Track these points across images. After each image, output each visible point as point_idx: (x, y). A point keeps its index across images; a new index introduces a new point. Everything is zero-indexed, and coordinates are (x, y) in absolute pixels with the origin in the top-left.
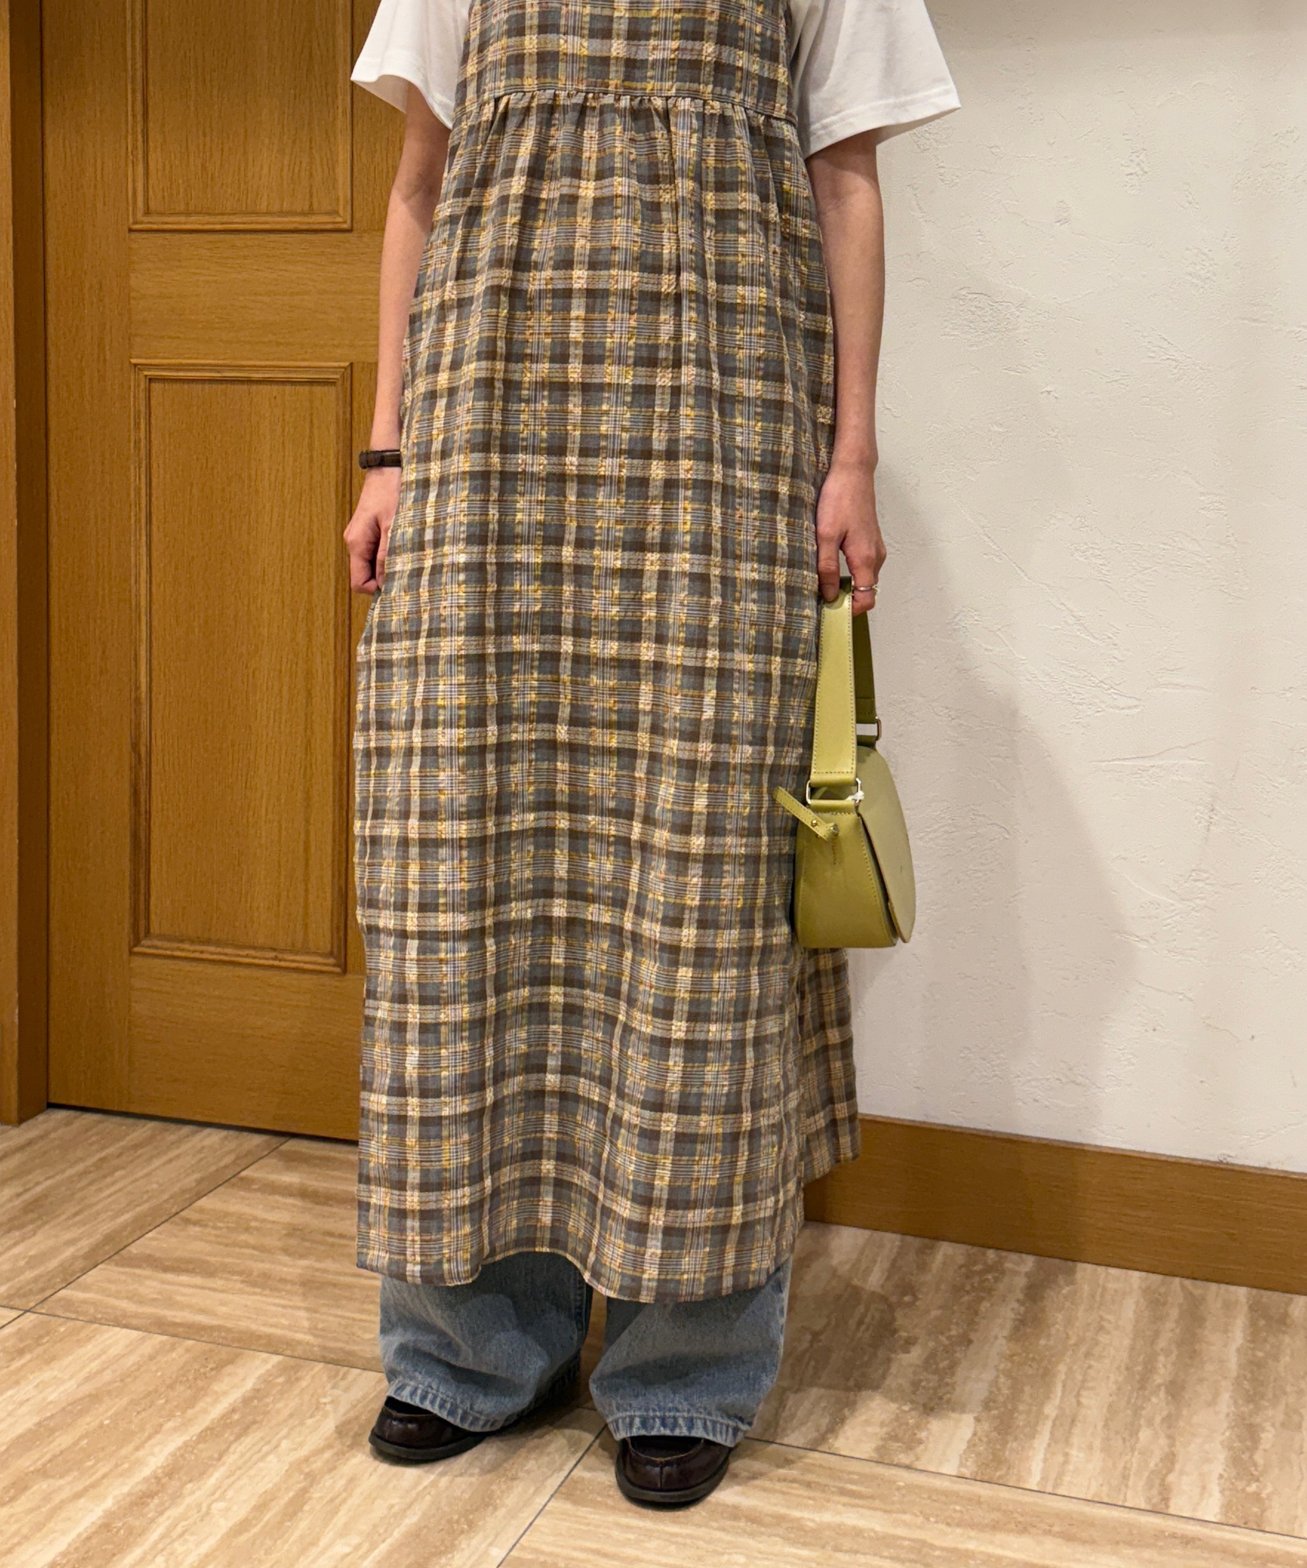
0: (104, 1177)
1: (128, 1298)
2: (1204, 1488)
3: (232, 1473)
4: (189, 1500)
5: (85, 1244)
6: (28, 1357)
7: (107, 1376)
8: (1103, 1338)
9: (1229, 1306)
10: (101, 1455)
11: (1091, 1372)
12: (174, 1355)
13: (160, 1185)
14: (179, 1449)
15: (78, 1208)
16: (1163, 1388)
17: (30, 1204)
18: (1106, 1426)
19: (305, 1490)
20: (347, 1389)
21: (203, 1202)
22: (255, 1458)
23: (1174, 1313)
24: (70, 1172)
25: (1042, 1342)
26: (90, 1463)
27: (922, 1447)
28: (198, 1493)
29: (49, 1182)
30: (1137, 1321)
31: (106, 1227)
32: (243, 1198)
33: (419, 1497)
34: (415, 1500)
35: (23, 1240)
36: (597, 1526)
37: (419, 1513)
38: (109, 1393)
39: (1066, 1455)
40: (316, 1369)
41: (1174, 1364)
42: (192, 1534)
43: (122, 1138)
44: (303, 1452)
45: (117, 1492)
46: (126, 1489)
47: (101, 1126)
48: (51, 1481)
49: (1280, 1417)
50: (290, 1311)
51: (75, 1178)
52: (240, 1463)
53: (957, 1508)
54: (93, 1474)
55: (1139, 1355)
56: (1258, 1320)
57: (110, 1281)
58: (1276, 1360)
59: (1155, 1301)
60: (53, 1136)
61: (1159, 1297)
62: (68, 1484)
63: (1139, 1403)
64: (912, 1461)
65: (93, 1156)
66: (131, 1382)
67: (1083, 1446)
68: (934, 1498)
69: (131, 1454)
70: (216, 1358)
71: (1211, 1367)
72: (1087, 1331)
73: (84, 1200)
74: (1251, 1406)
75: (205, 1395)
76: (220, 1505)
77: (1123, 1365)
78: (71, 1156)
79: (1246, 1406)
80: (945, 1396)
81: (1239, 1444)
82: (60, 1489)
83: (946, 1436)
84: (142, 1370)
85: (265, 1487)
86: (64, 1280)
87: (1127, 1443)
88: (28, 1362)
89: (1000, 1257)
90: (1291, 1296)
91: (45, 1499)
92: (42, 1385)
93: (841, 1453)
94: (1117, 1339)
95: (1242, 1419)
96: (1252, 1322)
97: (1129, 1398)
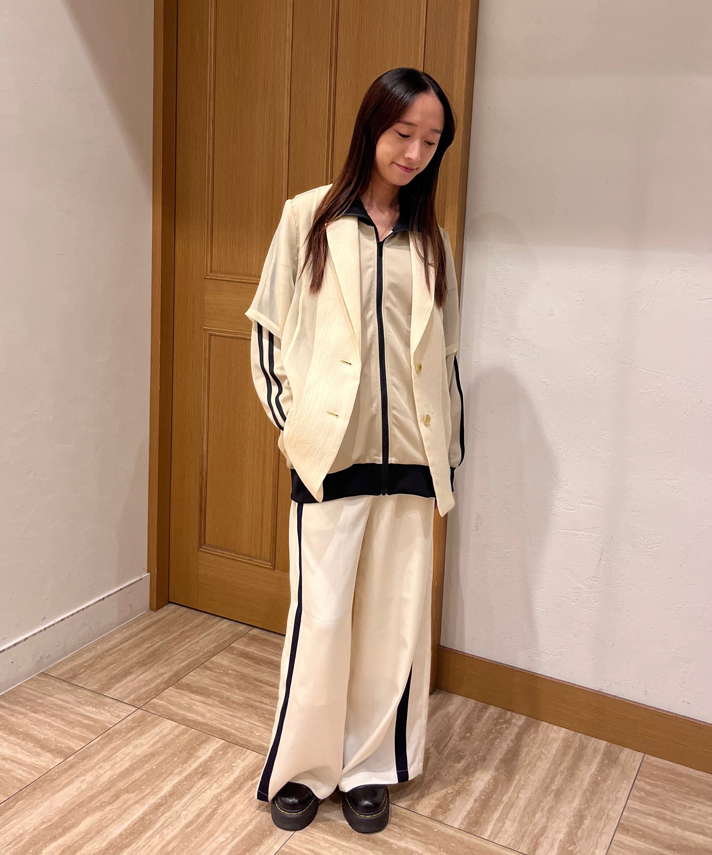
0: (181, 642)
1: (176, 705)
2: (552, 845)
3: (192, 798)
4: (175, 809)
5: (167, 676)
6: (134, 732)
7: (159, 745)
8: (539, 764)
9: (596, 751)
10: (149, 783)
11: (528, 781)
12: (186, 736)
13: (201, 648)
14: (177, 783)
15: (169, 657)
16: (554, 792)
17: (152, 653)
18: (524, 810)
19: (216, 809)
20: (244, 759)
21: (214, 659)
22: (202, 791)
23: (572, 752)
24: (169, 638)
25: (514, 763)
26: (144, 787)
27: (450, 812)
28: (178, 806)
29: (161, 642)
30: (555, 755)
31: (176, 668)
32: (229, 658)
33: (256, 816)
34: (254, 818)
35: (146, 671)
36: (316, 838)
37: (254, 824)
38: (159, 751)
39: (504, 823)
40: (235, 748)
41: (563, 780)
42: (171, 826)
43: (193, 621)
44: (219, 790)
45: (150, 802)
46: (153, 801)
47: (185, 615)
48: (128, 794)
49: (596, 813)
50: (232, 718)
51: (170, 641)
52: (196, 792)
53: (453, 845)
54: (144, 793)
55: (550, 773)
56: (605, 760)
57: (172, 696)
58: (605, 782)
59: (566, 746)
60: (168, 618)
61: (569, 744)
62: (134, 796)
63: (542, 799)
64: (444, 819)
65: (180, 630)
66: (168, 748)
67: (512, 819)
68: (446, 839)
69: (160, 784)
70: (200, 739)
71: (577, 783)
72: (534, 758)
73: (171, 653)
74: (586, 805)
75: (192, 758)
76: (184, 813)
77: (542, 779)
78: (171, 629)
79: (584, 805)
80: (466, 788)
81: (574, 825)
82: (131, 798)
83: (461, 807)
84: (173, 742)
85: (203, 805)
86: (156, 694)
87: (530, 819)
88: (134, 734)
89: (512, 715)
90: (623, 748)
91: (125, 803)
92: (135, 747)
93: (418, 812)
94: (544, 764)
95: (580, 812)
96: (602, 761)
97: (539, 796)
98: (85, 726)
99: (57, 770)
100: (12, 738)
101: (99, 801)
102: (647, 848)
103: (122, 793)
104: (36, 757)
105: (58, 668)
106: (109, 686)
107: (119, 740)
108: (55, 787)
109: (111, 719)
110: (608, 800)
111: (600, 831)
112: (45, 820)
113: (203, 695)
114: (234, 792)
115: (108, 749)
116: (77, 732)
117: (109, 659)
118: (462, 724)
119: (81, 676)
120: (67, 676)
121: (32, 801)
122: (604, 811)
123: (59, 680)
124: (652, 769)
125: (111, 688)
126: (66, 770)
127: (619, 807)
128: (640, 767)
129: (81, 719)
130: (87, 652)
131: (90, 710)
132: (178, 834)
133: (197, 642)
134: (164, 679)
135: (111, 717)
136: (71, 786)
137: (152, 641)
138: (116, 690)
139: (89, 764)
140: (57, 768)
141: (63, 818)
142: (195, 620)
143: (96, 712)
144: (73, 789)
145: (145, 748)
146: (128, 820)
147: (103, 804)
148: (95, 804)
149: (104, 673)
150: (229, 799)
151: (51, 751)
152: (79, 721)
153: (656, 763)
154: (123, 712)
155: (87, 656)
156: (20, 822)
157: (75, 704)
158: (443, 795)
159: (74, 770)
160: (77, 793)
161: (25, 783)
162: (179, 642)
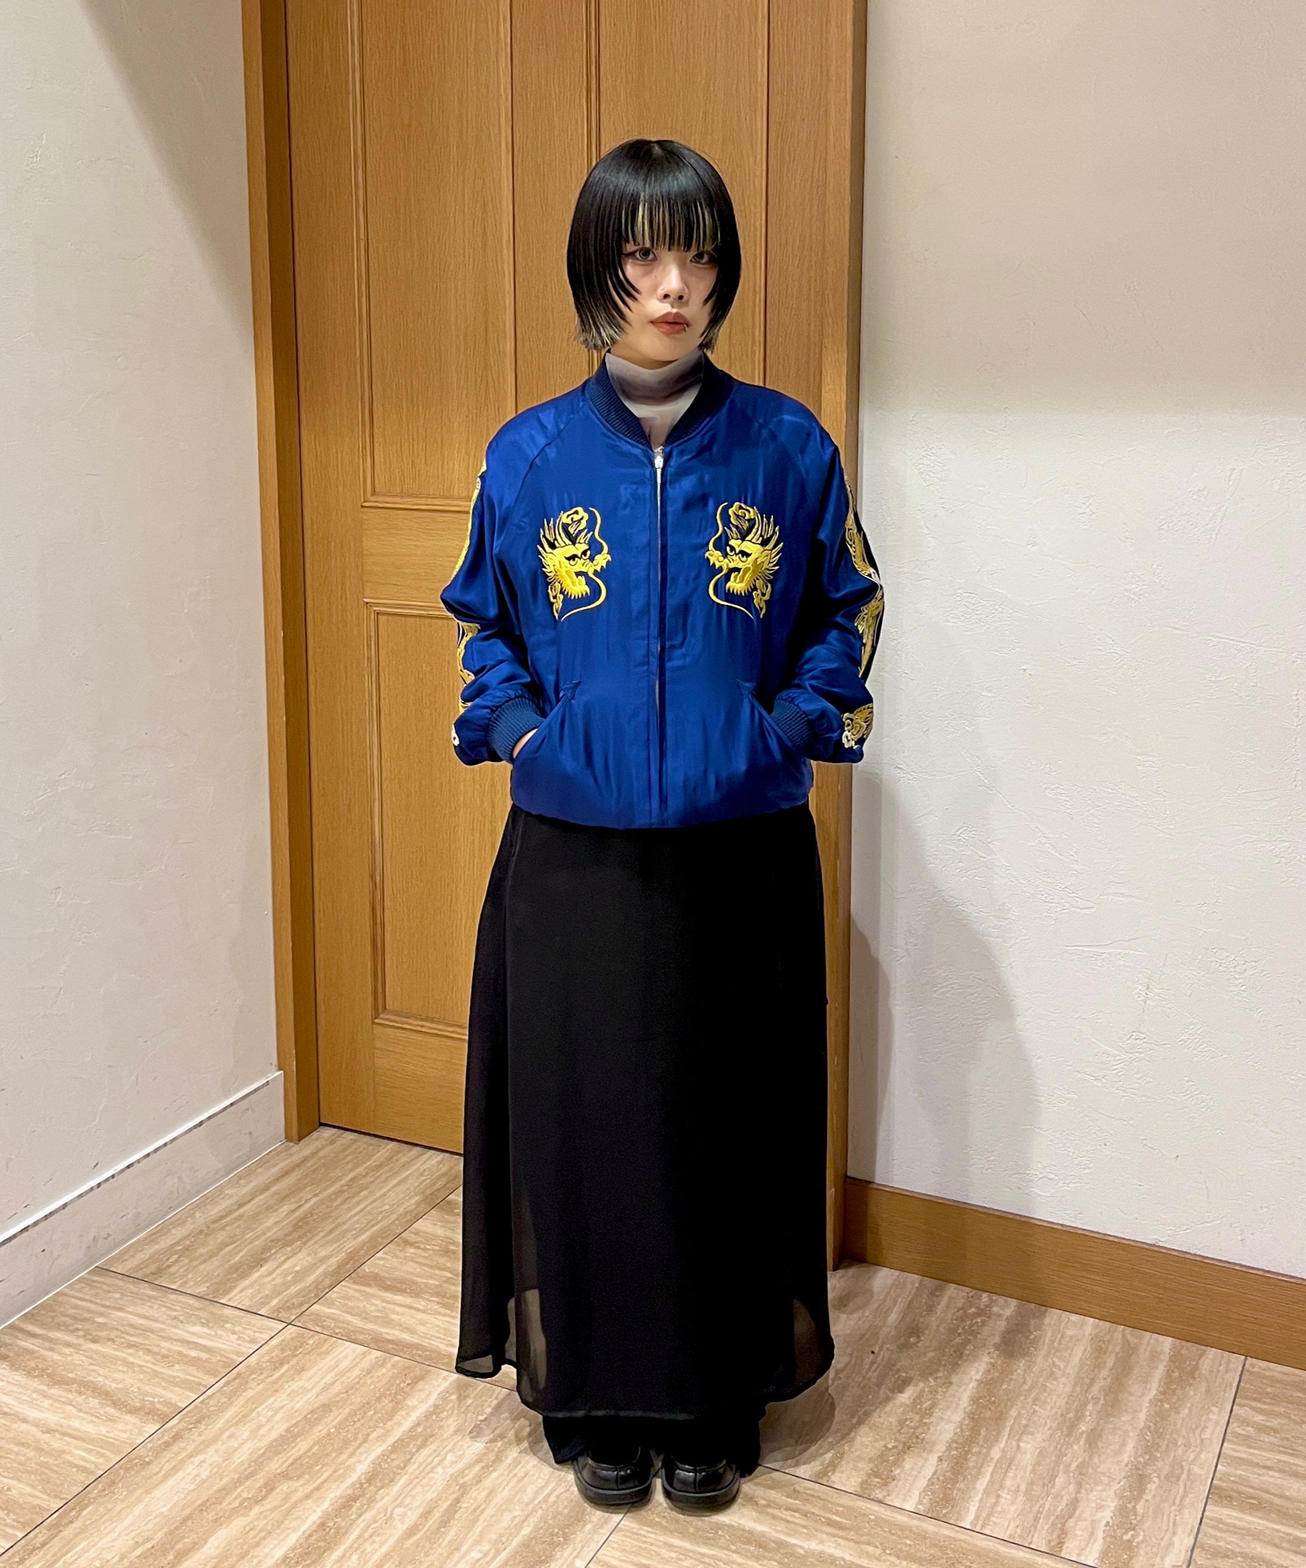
0: (353, 1196)
1: (359, 1315)
2: (1092, 1533)
3: (411, 1483)
4: (380, 1505)
5: (334, 1261)
6: (286, 1367)
7: (337, 1387)
8: (1051, 1385)
9: (1154, 1356)
10: (326, 1460)
11: (1035, 1418)
12: (384, 1370)
13: (392, 1206)
14: (379, 1457)
15: (333, 1225)
16: (1084, 1436)
17: (300, 1221)
18: (1033, 1471)
19: (457, 1501)
21: (420, 1225)
22: (427, 1470)
23: (1110, 1361)
24: (330, 1190)
25: (1005, 1386)
26: (318, 1467)
27: (895, 1482)
28: (387, 1498)
29: (314, 1200)
30: (1080, 1369)
31: (350, 1245)
32: (448, 1222)
33: (534, 1510)
34: (531, 1513)
35: (291, 1256)
36: (652, 1544)
37: (532, 1524)
38: (338, 1401)
39: (998, 1496)
40: (480, 1388)
41: (1099, 1412)
42: (378, 1535)
43: (369, 1158)
44: (460, 1466)
45: (332, 1495)
46: (339, 1493)
47: (355, 1145)
48: (290, 1483)
49: (1167, 1469)
51: (333, 1197)
52: (417, 1472)
53: (908, 1542)
54: (319, 1477)
55: (1074, 1401)
56: (1173, 1372)
57: (349, 1298)
58: (1177, 1413)
59: (1099, 1351)
60: (321, 1154)
61: (1103, 1346)
62: (302, 1485)
63: (1063, 1450)
64: (885, 1497)
65: (347, 1176)
66: (353, 1394)
67: (1012, 1489)
68: (894, 1532)
69: (346, 1460)
70: (412, 1375)
71: (1126, 1418)
72: (1041, 1376)
73: (337, 1218)
74: (1147, 1457)
75: (401, 1409)
76: (399, 1511)
77: (1060, 1411)
78: (332, 1174)
79: (1143, 1457)
80: (921, 1437)
81: (1129, 1494)
82: (296, 1490)
83: (914, 1473)
84: (362, 1382)
85: (431, 1495)
86: (316, 1295)
87: (1046, 1488)
88: (285, 1372)
89: (991, 1301)
90: (1205, 1348)
91: (286, 1499)
92: (293, 1394)
93: (836, 1486)
94: (1061, 1385)
95: (1138, 1469)
96: (1168, 1374)
97: (1057, 1444)
98: (193, 1362)
99: (150, 1445)
100: (55, 1391)
101: (236, 1498)
102: (1267, 1528)
103: (280, 1481)
104: (107, 1423)
105: (127, 1257)
106: (228, 1286)
107: (259, 1384)
108: (150, 1478)
109: (239, 1345)
110: (1187, 1445)
111: (1177, 1502)
112: (140, 1540)
113: (407, 1293)
114: (488, 1466)
115: (241, 1401)
116: (179, 1374)
117: (221, 1236)
118: (901, 1321)
119: (173, 1269)
120: (147, 1271)
121: (110, 1506)
122: (1182, 1466)
123: (131, 1280)
124: (1262, 1383)
125: (232, 1288)
126: (167, 1445)
127: (1209, 1456)
128: (1239, 1382)
129: (180, 1349)
130: (178, 1225)
131: (197, 1332)
132: (392, 1550)
133: (385, 1194)
134: (328, 1267)
135: (239, 1342)
136: (180, 1474)
137: (298, 1197)
138: (241, 1292)
139: (208, 1430)
140: (150, 1442)
141: (173, 1534)
142: (374, 1155)
143: (209, 1335)
144: (184, 1478)
145: (311, 1395)
146: (295, 1529)
147: (246, 1504)
148: (230, 1504)
149: (215, 1262)
150: (481, 1481)
151: (133, 1411)
152: (179, 1353)
153: (1267, 1373)
154: (261, 1332)
155: (178, 1233)
156: (93, 1546)
157: (168, 1322)
158: (879, 1453)
159: (182, 1444)
160: (193, 1487)
161: (93, 1473)
162: (348, 1198)
